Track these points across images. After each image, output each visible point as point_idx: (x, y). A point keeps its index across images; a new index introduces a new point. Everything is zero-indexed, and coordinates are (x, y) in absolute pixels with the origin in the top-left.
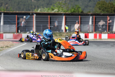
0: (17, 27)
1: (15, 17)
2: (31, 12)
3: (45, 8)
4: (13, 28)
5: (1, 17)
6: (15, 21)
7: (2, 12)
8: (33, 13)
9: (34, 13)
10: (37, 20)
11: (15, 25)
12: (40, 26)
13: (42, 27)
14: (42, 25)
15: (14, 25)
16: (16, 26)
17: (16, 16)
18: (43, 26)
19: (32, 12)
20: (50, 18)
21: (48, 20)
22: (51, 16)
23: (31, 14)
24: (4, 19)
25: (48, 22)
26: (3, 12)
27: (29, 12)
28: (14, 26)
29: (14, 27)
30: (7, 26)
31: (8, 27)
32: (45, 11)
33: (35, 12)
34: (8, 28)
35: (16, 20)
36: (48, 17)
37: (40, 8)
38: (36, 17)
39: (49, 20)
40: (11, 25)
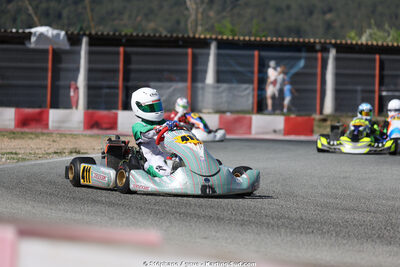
0: (256, 93)
1: (253, 56)
2: (317, 41)
3: (386, 26)
4: (242, 97)
5: (208, 55)
6: (252, 72)
7: (211, 38)
8: (325, 43)
9: (331, 43)
10: (342, 71)
11: (251, 87)
12: (356, 91)
13: (359, 96)
14: (359, 88)
15: (245, 86)
16: (253, 90)
17: (256, 53)
18: (363, 91)
19: (323, 41)
20: (382, 62)
21: (374, 69)
22: (384, 57)
23: (318, 47)
24: (218, 63)
25: (374, 76)
26: (216, 39)
27: (312, 40)
28: (246, 89)
29: (247, 91)
30: (221, 89)
31: (222, 92)
32: (384, 39)
33: (333, 41)
34: (224, 94)
35: (256, 69)
36: (374, 60)
37: (370, 27)
38: (337, 59)
39: (377, 72)
40: (234, 85)
